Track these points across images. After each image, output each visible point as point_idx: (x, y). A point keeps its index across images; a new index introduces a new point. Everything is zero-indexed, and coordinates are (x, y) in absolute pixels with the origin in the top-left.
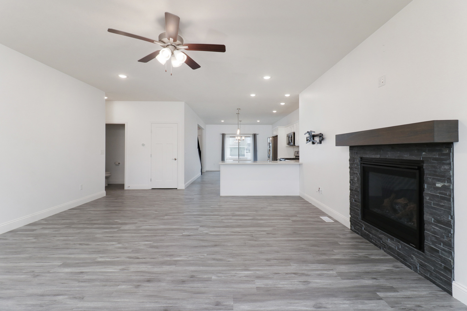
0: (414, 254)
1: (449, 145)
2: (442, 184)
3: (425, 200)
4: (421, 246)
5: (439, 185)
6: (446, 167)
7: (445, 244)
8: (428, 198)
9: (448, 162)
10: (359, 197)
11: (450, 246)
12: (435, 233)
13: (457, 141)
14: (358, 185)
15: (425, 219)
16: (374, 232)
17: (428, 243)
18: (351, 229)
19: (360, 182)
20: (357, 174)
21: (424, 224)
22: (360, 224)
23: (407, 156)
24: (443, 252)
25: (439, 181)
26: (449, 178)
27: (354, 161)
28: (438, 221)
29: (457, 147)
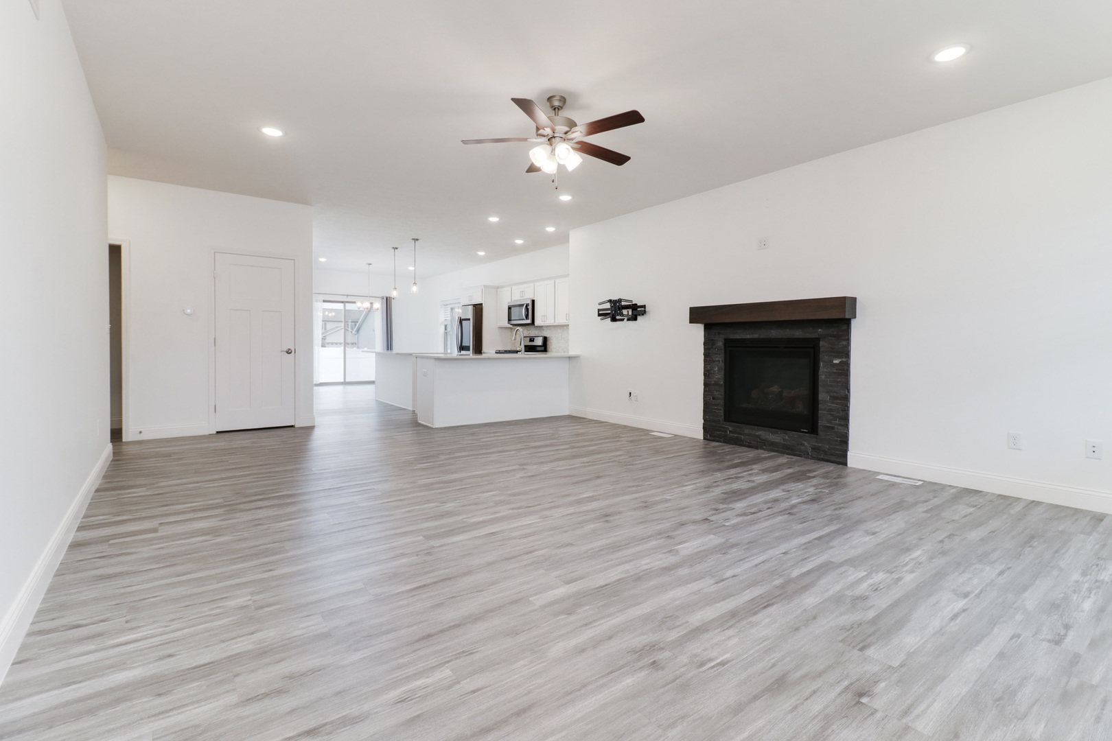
0: (804, 440)
1: (847, 322)
2: (840, 360)
3: (820, 379)
4: (813, 430)
5: (836, 361)
6: (844, 343)
7: (841, 419)
8: (823, 377)
9: (846, 337)
10: (720, 394)
11: (845, 419)
12: (831, 410)
13: (855, 318)
14: (719, 376)
15: (820, 398)
16: (747, 431)
17: (822, 423)
18: (704, 439)
19: (723, 373)
20: (719, 361)
21: (818, 405)
22: (722, 427)
23: (798, 333)
24: (839, 427)
25: (837, 357)
26: (845, 353)
27: (714, 344)
28: (834, 398)
29: (854, 323)
